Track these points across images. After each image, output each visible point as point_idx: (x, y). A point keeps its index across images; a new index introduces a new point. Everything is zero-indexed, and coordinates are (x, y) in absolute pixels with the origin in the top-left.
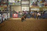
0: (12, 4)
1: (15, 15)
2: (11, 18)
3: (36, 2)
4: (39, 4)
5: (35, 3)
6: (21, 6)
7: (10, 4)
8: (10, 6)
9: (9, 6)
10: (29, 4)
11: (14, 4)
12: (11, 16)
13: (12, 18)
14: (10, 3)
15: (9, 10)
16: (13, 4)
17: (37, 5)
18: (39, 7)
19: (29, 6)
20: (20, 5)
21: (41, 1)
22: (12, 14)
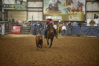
0: (8, 7)
1: (14, 28)
2: (8, 34)
3: (56, 4)
4: (61, 8)
5: (53, 6)
6: (27, 11)
7: (6, 7)
8: (5, 10)
9: (3, 11)
10: (42, 6)
11: (13, 6)
12: (8, 30)
14: (6, 5)
15: (3, 19)
16: (11, 7)
17: (58, 10)
18: (61, 14)
19: (42, 11)
20: (26, 9)
21: (65, 2)
22: (8, 27)
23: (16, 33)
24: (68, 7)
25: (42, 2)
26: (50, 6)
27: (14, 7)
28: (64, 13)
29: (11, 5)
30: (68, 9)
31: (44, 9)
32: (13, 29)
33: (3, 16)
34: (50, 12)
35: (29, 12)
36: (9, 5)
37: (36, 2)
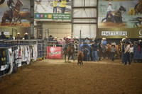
0: (44, 18)
2: (43, 59)
3: (118, 12)
4: (126, 18)
5: (113, 14)
6: (73, 23)
8: (38, 22)
9: (35, 24)
10: (95, 16)
11: (50, 16)
12: (42, 53)
13: (45, 61)
14: (40, 14)
15: (35, 36)
16: (47, 18)
18: (126, 27)
19: (96, 23)
20: (70, 21)
21: (133, 8)
22: (43, 48)
23: (55, 58)
24: (137, 16)
25: (95, 10)
26: (108, 15)
27: (53, 18)
28: (131, 25)
29: (47, 14)
30: (137, 19)
31: (99, 21)
32: (50, 52)
33: (35, 31)
34: (108, 25)
35: (74, 25)
36: (44, 14)
37: (86, 10)
